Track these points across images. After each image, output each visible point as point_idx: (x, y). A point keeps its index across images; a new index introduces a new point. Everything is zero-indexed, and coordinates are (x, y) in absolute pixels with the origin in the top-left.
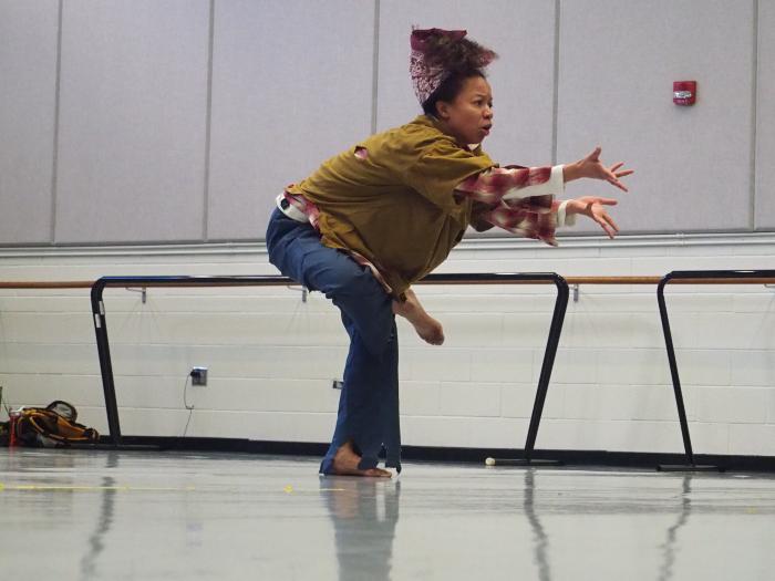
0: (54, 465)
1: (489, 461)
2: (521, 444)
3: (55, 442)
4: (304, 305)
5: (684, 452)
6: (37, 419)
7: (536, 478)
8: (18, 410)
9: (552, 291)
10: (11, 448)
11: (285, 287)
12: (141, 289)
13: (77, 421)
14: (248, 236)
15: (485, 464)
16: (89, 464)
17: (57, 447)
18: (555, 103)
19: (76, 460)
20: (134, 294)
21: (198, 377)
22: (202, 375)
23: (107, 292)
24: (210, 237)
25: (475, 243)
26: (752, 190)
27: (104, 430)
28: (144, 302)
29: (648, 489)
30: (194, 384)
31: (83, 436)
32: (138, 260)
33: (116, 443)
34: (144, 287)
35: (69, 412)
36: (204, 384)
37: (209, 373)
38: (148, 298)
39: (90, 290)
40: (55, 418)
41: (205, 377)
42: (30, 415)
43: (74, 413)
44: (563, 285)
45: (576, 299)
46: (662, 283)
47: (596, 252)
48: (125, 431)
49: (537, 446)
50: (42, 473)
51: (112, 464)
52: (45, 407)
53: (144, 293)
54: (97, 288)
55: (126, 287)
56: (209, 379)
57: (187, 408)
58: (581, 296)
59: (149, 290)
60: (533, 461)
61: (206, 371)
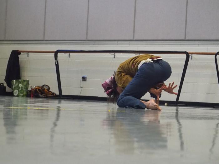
0: (43, 103)
1: (166, 104)
2: (175, 100)
3: (44, 96)
4: (114, 59)
6: (39, 89)
7: (179, 109)
8: (34, 87)
9: (185, 56)
10: (31, 98)
11: (109, 54)
12: (68, 53)
13: (50, 90)
14: (99, 39)
15: (164, 105)
16: (53, 103)
17: (44, 98)
19: (50, 101)
20: (66, 55)
21: (84, 79)
22: (85, 78)
23: (59, 54)
24: (88, 39)
25: (163, 42)
27: (57, 93)
28: (69, 57)
29: (211, 113)
30: (83, 80)
31: (52, 95)
32: (68, 45)
33: (61, 97)
34: (69, 53)
35: (48, 88)
36: (86, 81)
37: (87, 78)
38: (70, 56)
39: (54, 53)
40: (44, 89)
41: (86, 79)
42: (37, 88)
43: (49, 88)
44: (188, 54)
45: (191, 59)
46: (216, 55)
47: (197, 45)
48: (63, 93)
49: (179, 100)
50: (40, 105)
51: (60, 102)
52: (41, 86)
53: (69, 55)
54: (56, 53)
55: (64, 53)
56: (87, 79)
57: (81, 87)
58: (193, 58)
59: (71, 54)
60: (178, 104)
61: (86, 77)
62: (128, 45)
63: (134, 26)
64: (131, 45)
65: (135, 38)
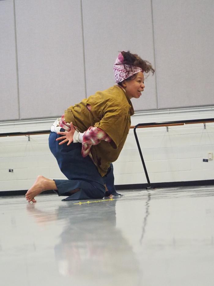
5: (147, 183)
18: (85, 70)
26: (157, 96)
62: (13, 126)
63: (19, 103)
64: (16, 126)
65: (22, 117)
